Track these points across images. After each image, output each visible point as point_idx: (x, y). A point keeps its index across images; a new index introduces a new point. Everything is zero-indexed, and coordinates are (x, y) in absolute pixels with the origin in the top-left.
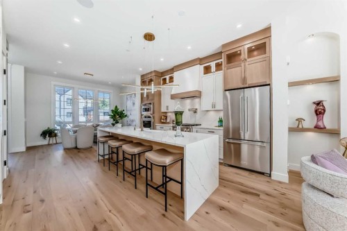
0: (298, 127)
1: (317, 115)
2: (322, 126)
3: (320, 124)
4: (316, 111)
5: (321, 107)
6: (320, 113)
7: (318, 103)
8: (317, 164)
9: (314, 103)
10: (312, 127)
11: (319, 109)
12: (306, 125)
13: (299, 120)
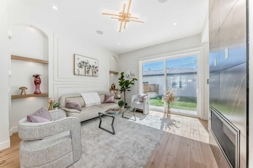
0: (21, 94)
1: (36, 84)
2: (39, 92)
3: (38, 90)
4: (35, 82)
5: (38, 79)
6: (38, 83)
7: (37, 76)
8: (31, 122)
9: (34, 76)
10: (32, 93)
11: (37, 80)
12: (28, 92)
13: (23, 89)
